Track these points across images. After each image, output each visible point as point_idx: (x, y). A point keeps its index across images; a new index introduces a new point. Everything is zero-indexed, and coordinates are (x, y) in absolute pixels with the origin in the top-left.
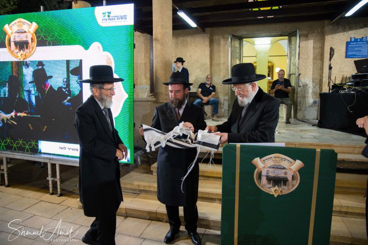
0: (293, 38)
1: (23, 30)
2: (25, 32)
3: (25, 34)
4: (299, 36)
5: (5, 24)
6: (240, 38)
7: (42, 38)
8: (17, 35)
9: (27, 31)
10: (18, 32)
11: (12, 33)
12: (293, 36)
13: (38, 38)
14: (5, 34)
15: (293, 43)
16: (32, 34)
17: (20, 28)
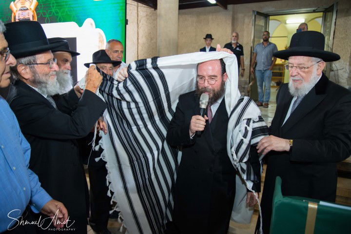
0: (329, 14)
1: (25, 7)
2: (27, 9)
3: (27, 11)
4: (337, 12)
5: (11, 2)
6: (266, 16)
7: (41, 15)
8: (20, 12)
9: (29, 8)
10: (22, 10)
11: (17, 11)
12: (328, 12)
13: (38, 14)
14: (11, 11)
15: (328, 20)
16: (33, 12)
17: (23, 6)
